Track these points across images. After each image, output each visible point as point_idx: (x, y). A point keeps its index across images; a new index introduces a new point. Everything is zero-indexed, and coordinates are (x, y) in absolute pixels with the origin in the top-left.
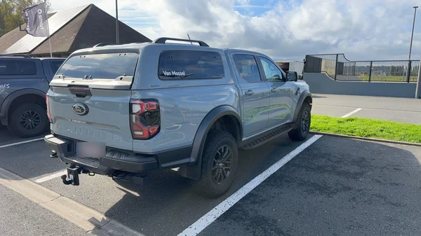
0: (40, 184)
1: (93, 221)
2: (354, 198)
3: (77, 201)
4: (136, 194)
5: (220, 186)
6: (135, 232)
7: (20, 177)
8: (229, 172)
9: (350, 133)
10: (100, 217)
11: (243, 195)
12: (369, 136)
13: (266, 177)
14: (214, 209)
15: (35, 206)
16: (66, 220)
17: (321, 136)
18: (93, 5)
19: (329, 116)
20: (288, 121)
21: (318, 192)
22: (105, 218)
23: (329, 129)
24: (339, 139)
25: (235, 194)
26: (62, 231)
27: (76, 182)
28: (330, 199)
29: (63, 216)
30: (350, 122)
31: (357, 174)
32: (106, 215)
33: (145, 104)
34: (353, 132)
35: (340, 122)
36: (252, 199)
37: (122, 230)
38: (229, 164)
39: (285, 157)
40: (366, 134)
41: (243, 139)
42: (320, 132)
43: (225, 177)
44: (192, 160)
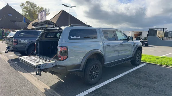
0: (32, 75)
1: (45, 89)
2: (150, 91)
3: (42, 82)
4: (63, 81)
5: (93, 81)
6: (58, 94)
7: (27, 72)
8: (98, 76)
9: (160, 64)
10: (48, 88)
11: (103, 85)
12: (169, 65)
13: (115, 79)
14: (89, 89)
15: (29, 82)
16: (37, 88)
17: (146, 64)
18: (63, 10)
19: (153, 55)
20: (130, 57)
21: (135, 87)
22: (50, 89)
23: (151, 61)
24: (154, 66)
25: (100, 84)
26: (35, 91)
27: (40, 74)
28: (139, 90)
29: (37, 86)
30: (162, 59)
31: (156, 81)
32: (50, 87)
33: (62, 48)
34: (161, 63)
35: (157, 58)
36: (106, 87)
37: (54, 93)
38: (98, 72)
39: (127, 72)
40: (168, 64)
41: (105, 63)
42: (147, 62)
43: (96, 77)
44: (81, 69)
